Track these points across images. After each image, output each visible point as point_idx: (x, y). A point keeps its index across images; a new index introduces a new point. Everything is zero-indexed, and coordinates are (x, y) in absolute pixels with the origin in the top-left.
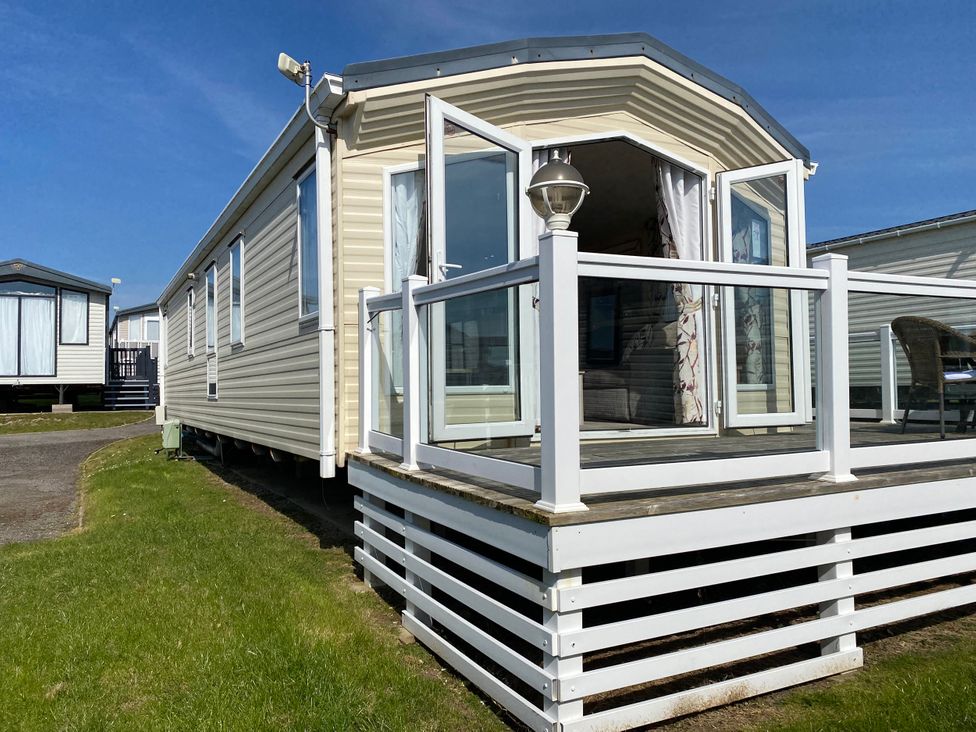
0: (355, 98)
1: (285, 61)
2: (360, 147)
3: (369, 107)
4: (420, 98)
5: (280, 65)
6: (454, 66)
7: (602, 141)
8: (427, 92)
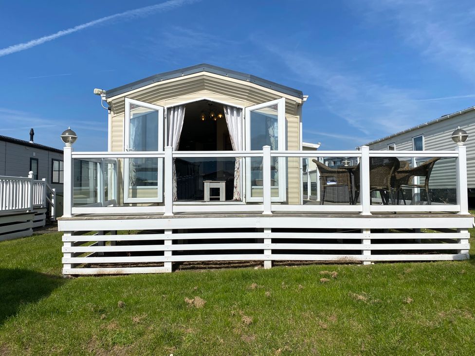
0: (109, 100)
1: (96, 91)
2: (117, 113)
3: (113, 102)
4: (123, 99)
5: (94, 92)
6: (137, 86)
7: (197, 102)
8: (125, 97)
